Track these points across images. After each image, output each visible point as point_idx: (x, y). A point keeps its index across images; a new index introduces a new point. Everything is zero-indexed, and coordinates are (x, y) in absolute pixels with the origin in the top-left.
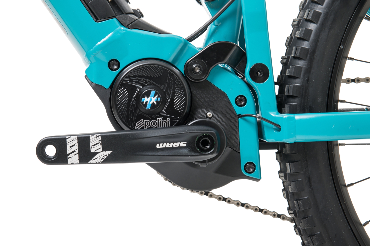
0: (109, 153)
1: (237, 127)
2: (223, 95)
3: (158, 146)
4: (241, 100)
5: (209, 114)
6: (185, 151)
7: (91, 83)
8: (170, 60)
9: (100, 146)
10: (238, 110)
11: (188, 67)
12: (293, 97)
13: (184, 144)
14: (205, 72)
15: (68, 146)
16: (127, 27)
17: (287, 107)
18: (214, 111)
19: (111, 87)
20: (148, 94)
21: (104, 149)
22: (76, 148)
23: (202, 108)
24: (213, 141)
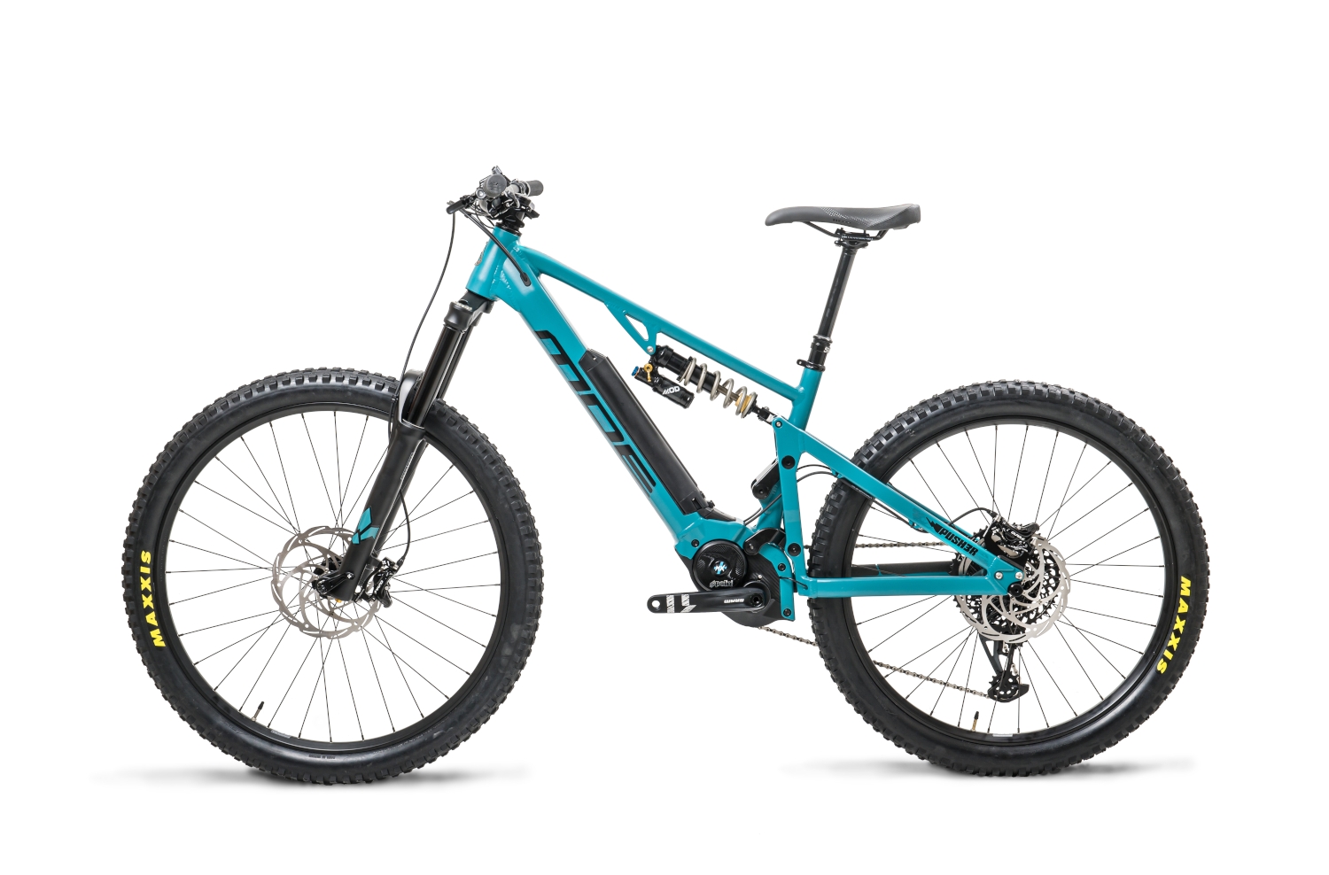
0: (694, 606)
1: (779, 585)
2: (770, 563)
3: (725, 602)
4: (782, 567)
5: (760, 576)
6: (743, 605)
7: (680, 555)
8: (733, 539)
9: (688, 602)
10: (780, 573)
11: (746, 544)
12: (818, 565)
13: (742, 600)
14: (757, 548)
15: (668, 602)
16: (704, 517)
17: (813, 573)
18: (763, 574)
19: (694, 558)
20: (719, 564)
21: (691, 604)
22: (673, 603)
23: (755, 572)
24: (761, 598)
